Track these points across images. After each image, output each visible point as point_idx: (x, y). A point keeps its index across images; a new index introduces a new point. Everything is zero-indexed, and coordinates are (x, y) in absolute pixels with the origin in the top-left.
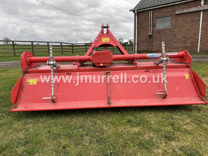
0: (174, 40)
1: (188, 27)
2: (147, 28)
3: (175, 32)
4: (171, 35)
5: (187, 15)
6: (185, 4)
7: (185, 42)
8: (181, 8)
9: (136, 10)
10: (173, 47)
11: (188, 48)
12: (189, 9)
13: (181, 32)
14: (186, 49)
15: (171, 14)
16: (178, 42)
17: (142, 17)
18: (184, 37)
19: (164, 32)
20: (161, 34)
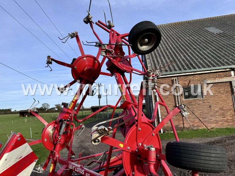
0: (210, 112)
1: (223, 98)
2: (172, 98)
3: (210, 103)
4: (206, 107)
5: (219, 85)
6: (215, 74)
7: (224, 115)
8: (211, 77)
10: (211, 121)
11: (230, 122)
12: (221, 79)
16: (217, 115)
18: (221, 109)
19: (196, 103)
20: (192, 105)
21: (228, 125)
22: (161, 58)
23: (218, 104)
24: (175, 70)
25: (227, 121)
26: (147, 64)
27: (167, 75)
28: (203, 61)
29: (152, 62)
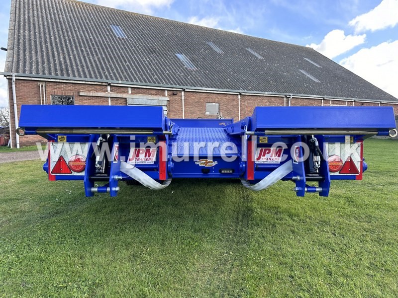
5: (94, 99)
8: (86, 89)
9: (14, 75)
12: (97, 93)
15: (73, 94)
17: (25, 88)
24: (44, 73)
27: (30, 77)
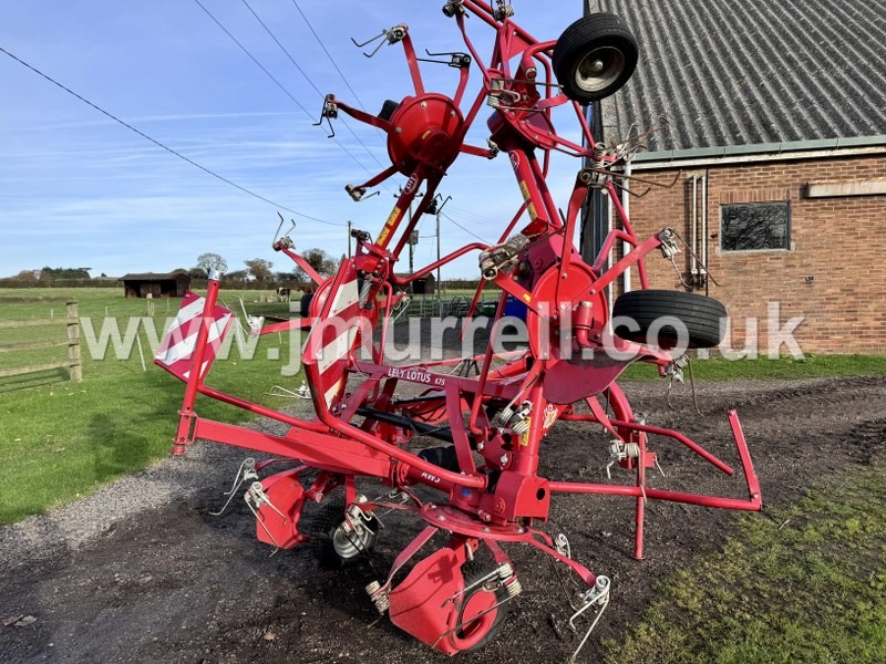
0: (806, 299)
1: (859, 253)
3: (810, 269)
4: (793, 281)
5: (855, 205)
6: (847, 162)
7: (856, 311)
11: (869, 337)
13: (837, 269)
14: (861, 337)
15: (788, 197)
16: (828, 312)
18: (849, 291)
19: (760, 268)
20: (745, 272)
21: (862, 346)
22: (655, 95)
23: (838, 272)
24: (703, 143)
25: (861, 333)
26: (603, 114)
27: (669, 160)
28: (813, 113)
29: (621, 110)
